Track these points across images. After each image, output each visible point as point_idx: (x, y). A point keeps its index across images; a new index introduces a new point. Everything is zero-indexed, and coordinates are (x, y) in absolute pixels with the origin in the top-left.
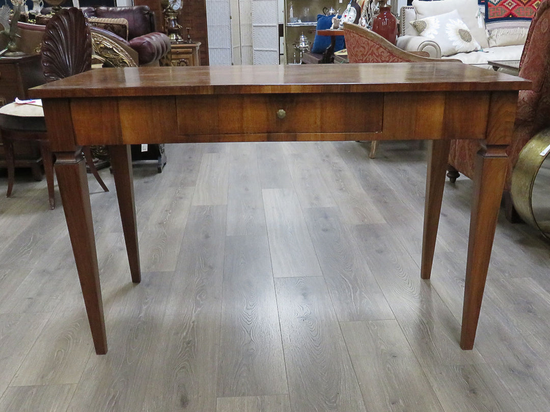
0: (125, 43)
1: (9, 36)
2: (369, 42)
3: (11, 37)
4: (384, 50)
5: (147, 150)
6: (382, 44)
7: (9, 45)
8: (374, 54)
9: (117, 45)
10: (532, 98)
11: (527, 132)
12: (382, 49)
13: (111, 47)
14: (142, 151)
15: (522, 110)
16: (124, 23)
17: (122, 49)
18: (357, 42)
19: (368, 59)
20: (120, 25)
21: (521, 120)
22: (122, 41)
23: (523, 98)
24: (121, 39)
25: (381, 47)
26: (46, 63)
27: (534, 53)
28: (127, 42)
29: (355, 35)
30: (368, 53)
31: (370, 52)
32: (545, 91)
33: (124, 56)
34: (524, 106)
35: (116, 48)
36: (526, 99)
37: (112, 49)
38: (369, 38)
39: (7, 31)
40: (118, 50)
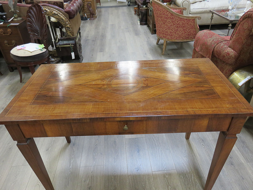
0: (63, 11)
1: (14, 12)
2: (163, 9)
3: (15, 12)
4: (169, 13)
5: (74, 58)
6: (168, 10)
7: (14, 15)
8: (165, 14)
9: (59, 12)
10: (236, 56)
11: (231, 67)
12: (168, 13)
13: (57, 13)
14: (73, 59)
15: (231, 60)
16: (62, 1)
17: (61, 14)
18: (158, 8)
19: (162, 16)
20: (60, 2)
21: (230, 64)
22: (61, 10)
23: (232, 55)
24: (61, 9)
25: (168, 11)
26: (29, 27)
27: (238, 35)
28: (63, 10)
29: (157, 6)
30: (163, 14)
31: (163, 13)
32: (242, 53)
33: (62, 17)
34: (232, 59)
35: (59, 14)
36: (233, 56)
37: (57, 14)
38: (163, 8)
39: (13, 10)
40: (60, 14)
